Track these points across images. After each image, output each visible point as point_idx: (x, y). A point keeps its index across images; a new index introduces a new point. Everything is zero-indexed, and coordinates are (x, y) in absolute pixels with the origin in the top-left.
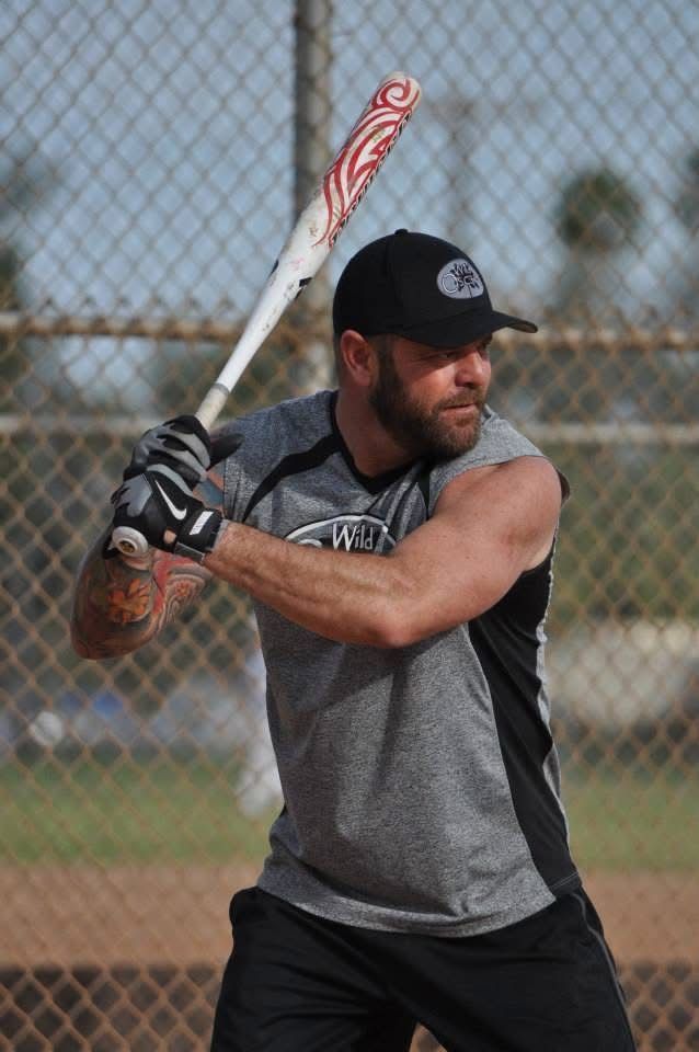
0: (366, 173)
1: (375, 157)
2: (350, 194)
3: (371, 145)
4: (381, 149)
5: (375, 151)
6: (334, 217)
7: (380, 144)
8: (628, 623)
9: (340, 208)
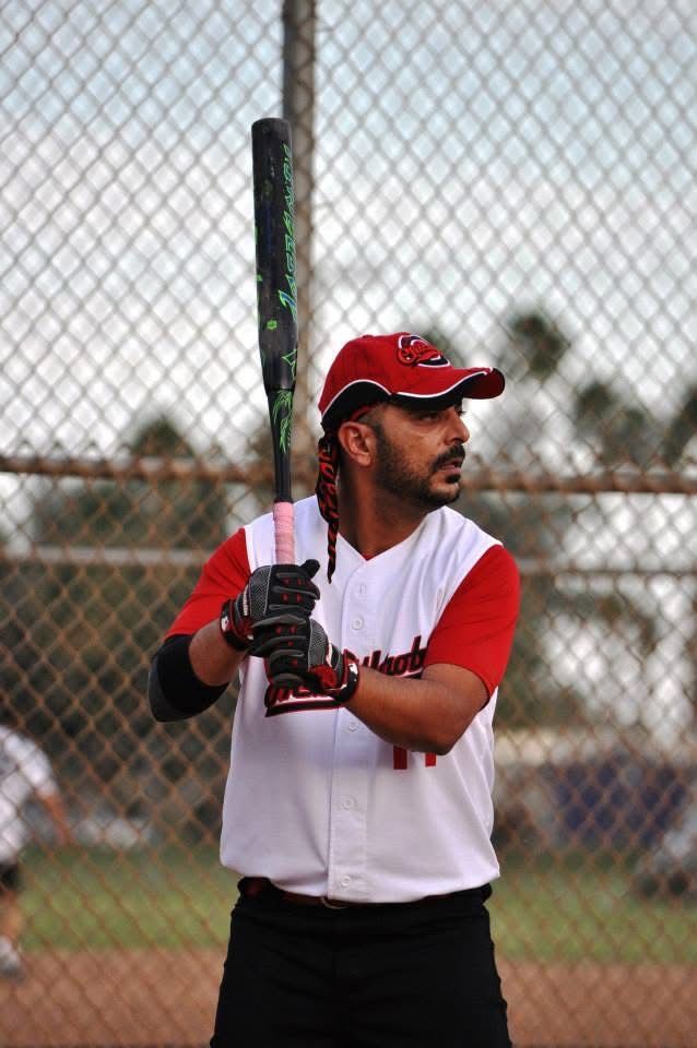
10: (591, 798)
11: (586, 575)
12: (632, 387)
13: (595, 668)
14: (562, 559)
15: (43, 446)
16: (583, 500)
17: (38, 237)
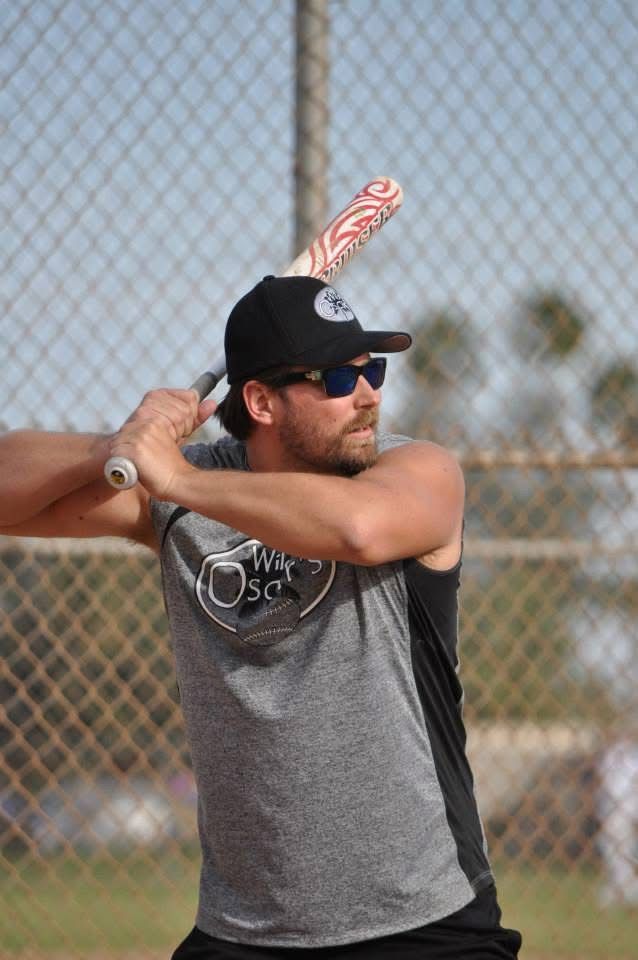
0: (347, 239)
1: (357, 229)
2: (332, 249)
3: (353, 219)
4: (363, 224)
5: (356, 224)
6: (317, 265)
7: (362, 220)
9: (323, 259)
16: (606, 478)
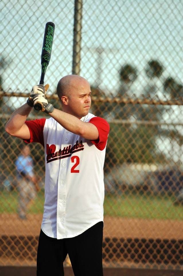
8: (150, 165)
10: (167, 179)
11: (168, 125)
12: (180, 79)
13: (169, 148)
14: (162, 121)
15: (15, 90)
17: (14, 38)
